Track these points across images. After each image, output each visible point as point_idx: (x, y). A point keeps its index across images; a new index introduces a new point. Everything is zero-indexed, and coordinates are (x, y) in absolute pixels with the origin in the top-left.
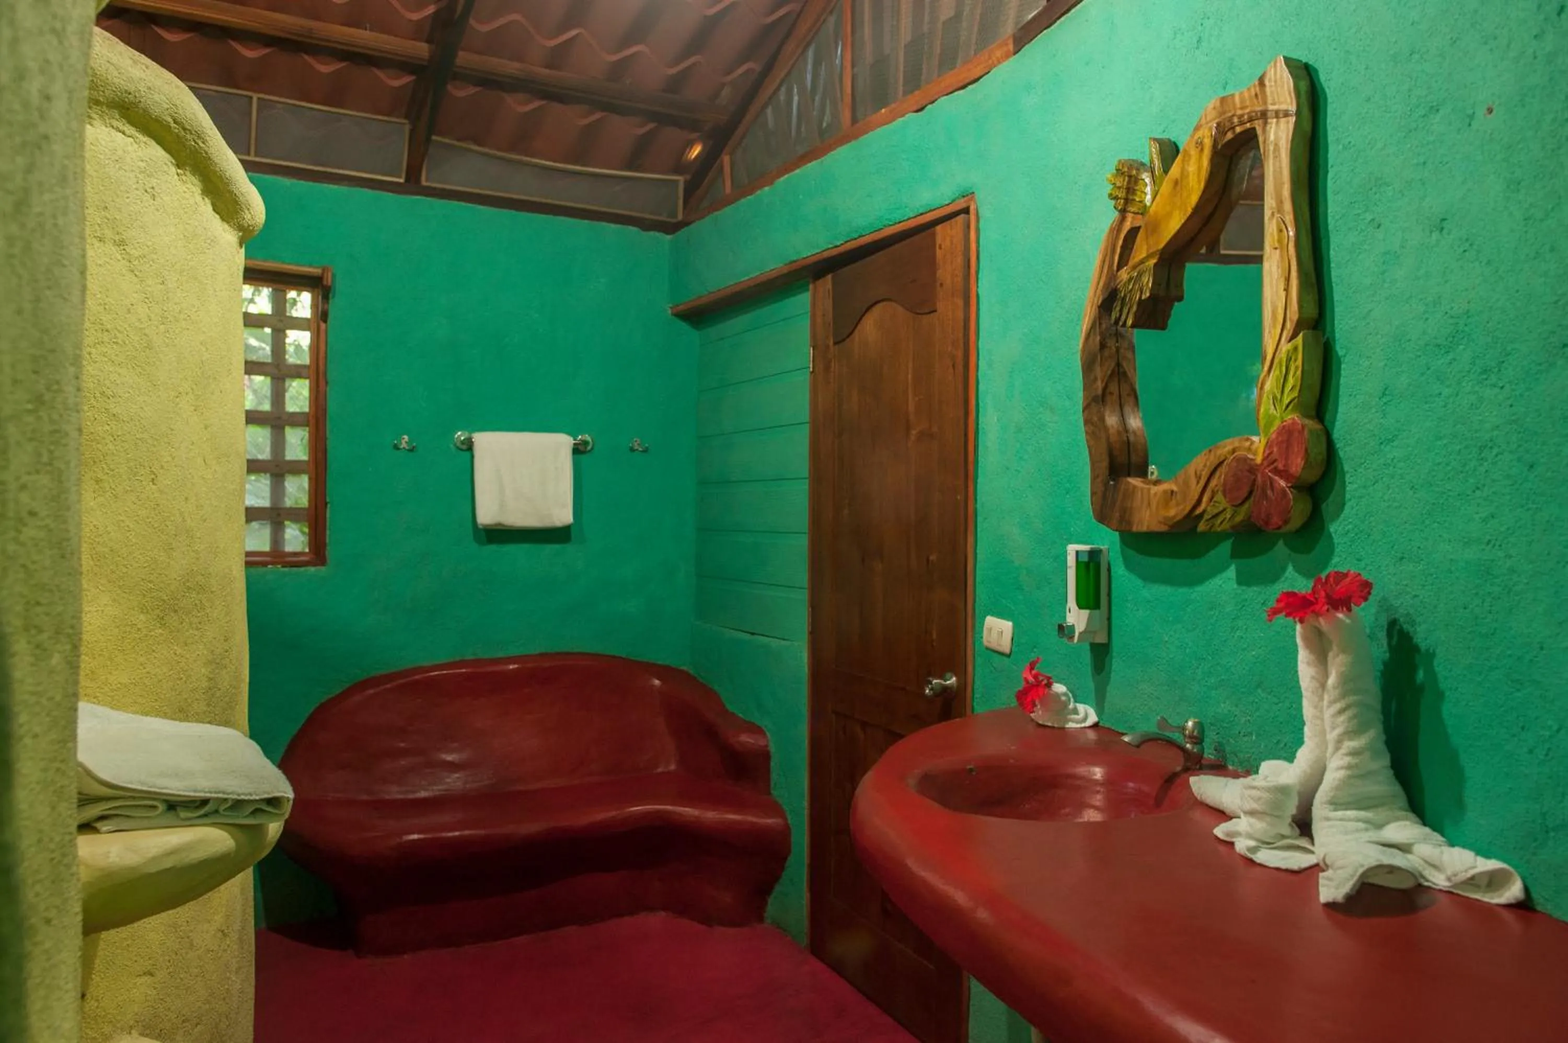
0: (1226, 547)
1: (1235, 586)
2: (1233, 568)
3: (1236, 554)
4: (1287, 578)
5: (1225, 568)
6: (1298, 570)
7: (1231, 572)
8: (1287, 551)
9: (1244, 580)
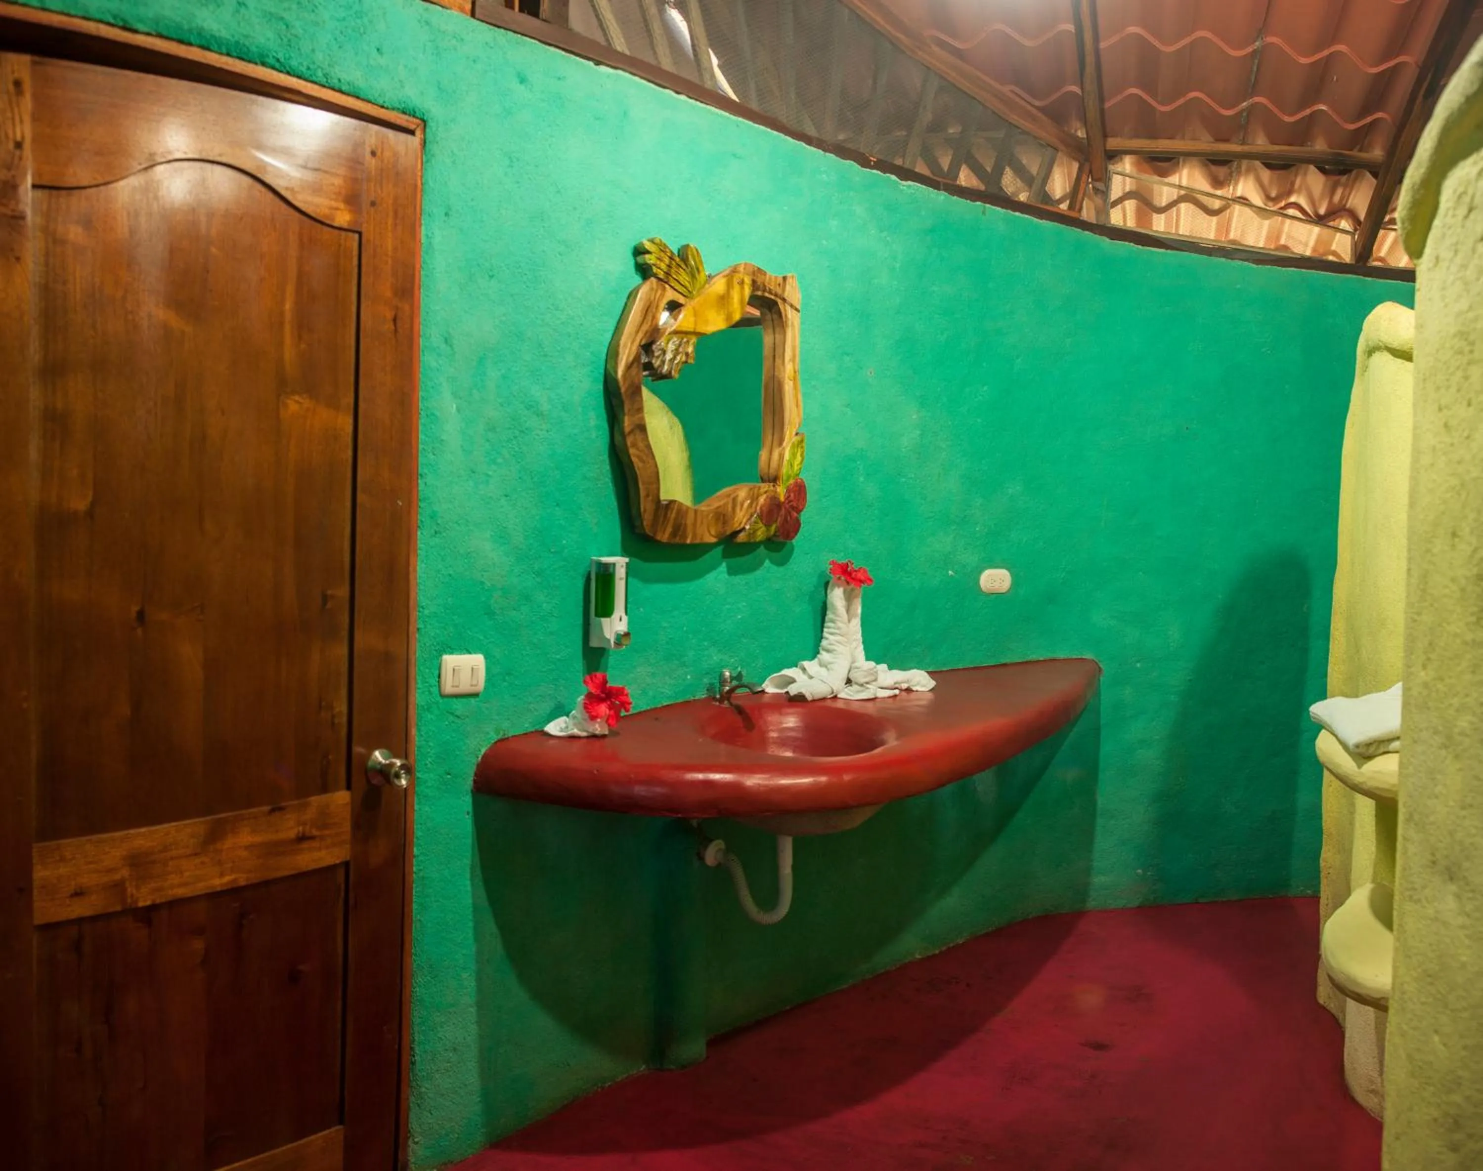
0: (718, 551)
1: (726, 576)
2: (724, 564)
3: (726, 555)
4: (765, 567)
5: (720, 564)
6: (772, 562)
7: (723, 567)
8: (766, 552)
9: (732, 572)
